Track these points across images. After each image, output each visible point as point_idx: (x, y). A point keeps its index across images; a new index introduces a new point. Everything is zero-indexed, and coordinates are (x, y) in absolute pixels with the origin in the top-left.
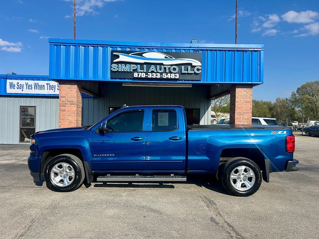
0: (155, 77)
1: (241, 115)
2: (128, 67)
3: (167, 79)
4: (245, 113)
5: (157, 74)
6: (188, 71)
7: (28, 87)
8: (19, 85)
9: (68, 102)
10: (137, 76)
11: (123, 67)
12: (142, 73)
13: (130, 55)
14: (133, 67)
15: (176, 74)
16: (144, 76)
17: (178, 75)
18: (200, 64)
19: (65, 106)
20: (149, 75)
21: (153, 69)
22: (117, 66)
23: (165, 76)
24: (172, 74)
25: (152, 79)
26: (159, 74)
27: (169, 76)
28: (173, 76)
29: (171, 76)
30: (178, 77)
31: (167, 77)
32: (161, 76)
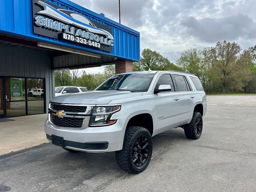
0: (82, 42)
3: (93, 47)
5: (84, 40)
11: (52, 23)
12: (71, 36)
15: (98, 44)
18: (113, 39)
21: (80, 33)
29: (94, 44)
32: (87, 42)
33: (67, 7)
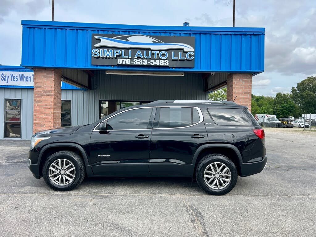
0: (141, 64)
5: (144, 60)
6: (179, 57)
7: (14, 79)
8: (4, 76)
9: (44, 92)
10: (121, 63)
12: (127, 60)
13: (113, 38)
14: (117, 52)
15: (165, 61)
16: (129, 63)
17: (168, 61)
18: (193, 50)
19: (41, 97)
20: (134, 62)
21: (139, 54)
22: (99, 51)
23: (153, 63)
24: (161, 61)
25: (138, 66)
26: (146, 61)
27: (158, 63)
28: (162, 63)
29: (159, 62)
31: (156, 63)
32: (148, 63)
33: (129, 32)
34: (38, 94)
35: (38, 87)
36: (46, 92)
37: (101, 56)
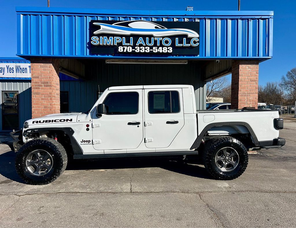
0: (144, 51)
1: (245, 96)
2: (111, 40)
3: (158, 54)
4: (249, 93)
5: (146, 48)
6: (183, 44)
7: (10, 70)
9: (42, 83)
10: (122, 51)
11: (106, 39)
12: (128, 47)
13: (113, 25)
14: (117, 40)
15: (169, 48)
16: (131, 51)
17: (171, 48)
18: (198, 36)
19: (39, 88)
20: (136, 49)
21: (141, 41)
22: (98, 39)
23: (155, 50)
24: (164, 48)
25: (140, 54)
26: (149, 48)
27: (160, 50)
28: (165, 50)
29: (162, 49)
30: (171, 50)
31: (159, 51)
32: (151, 50)
33: (130, 17)
34: (36, 86)
35: (36, 77)
36: (44, 83)
37: (101, 43)
